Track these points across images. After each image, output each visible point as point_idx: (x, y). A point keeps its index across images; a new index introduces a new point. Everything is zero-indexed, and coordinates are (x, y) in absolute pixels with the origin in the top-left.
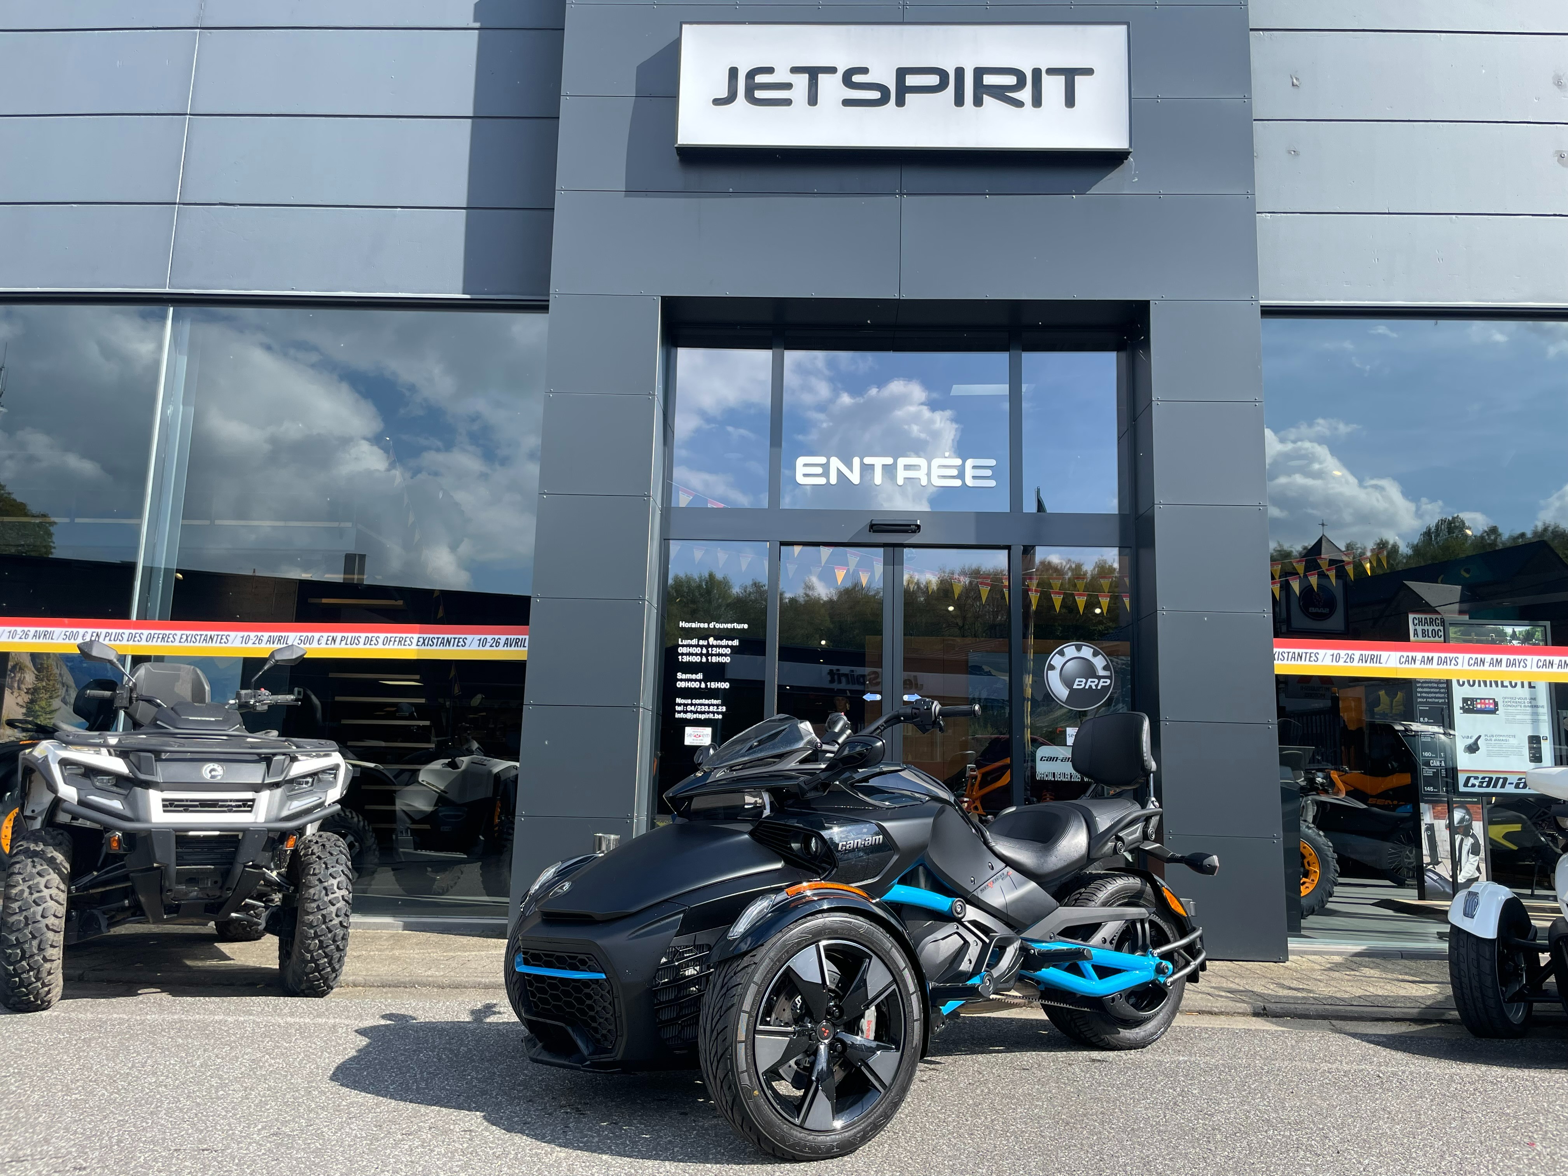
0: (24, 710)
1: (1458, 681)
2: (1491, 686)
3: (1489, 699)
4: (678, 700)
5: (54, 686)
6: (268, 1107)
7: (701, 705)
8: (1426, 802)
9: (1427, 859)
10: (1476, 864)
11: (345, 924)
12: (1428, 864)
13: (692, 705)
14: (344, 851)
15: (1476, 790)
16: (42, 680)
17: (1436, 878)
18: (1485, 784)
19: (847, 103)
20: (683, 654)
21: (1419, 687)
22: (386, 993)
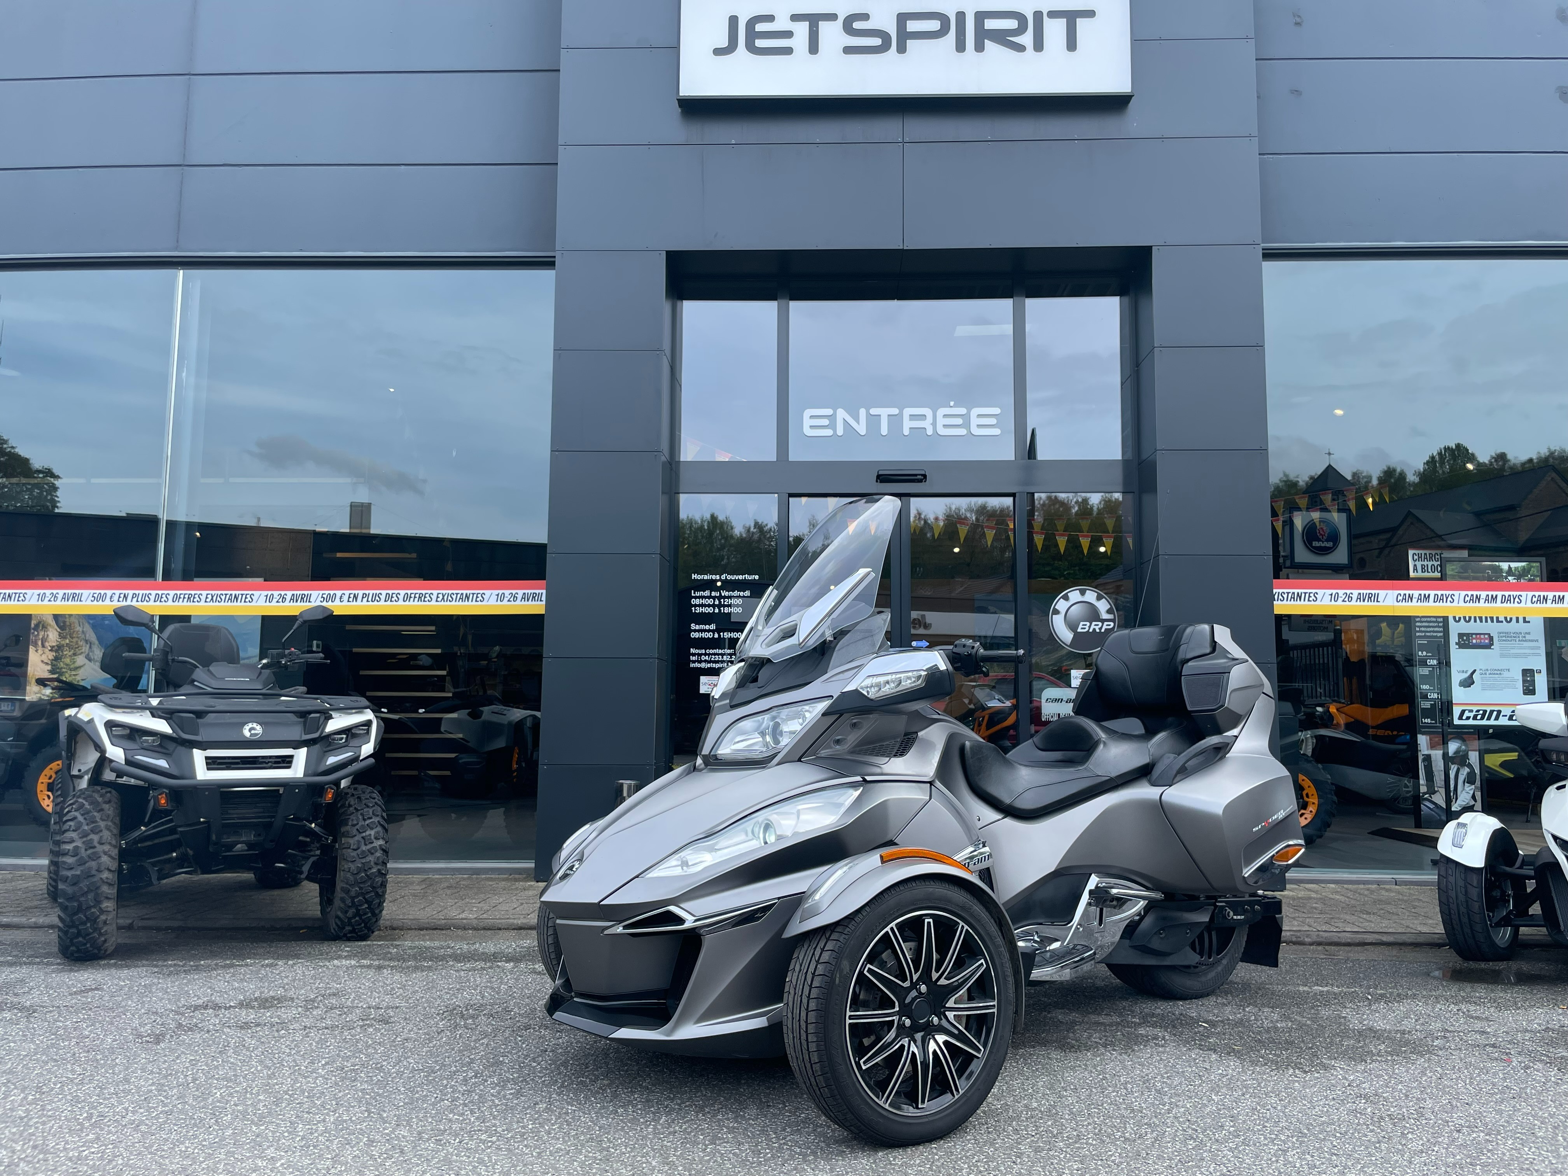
0: (49, 667)
1: (1454, 618)
2: (1486, 621)
3: (1484, 634)
4: (692, 651)
5: (77, 643)
6: (328, 1044)
7: (715, 654)
8: (1423, 733)
9: (1423, 789)
10: (1472, 792)
11: (383, 872)
12: (1425, 793)
13: (705, 654)
14: (379, 803)
15: (1471, 722)
16: (65, 638)
17: (1432, 806)
18: (1479, 717)
19: (848, 50)
20: (696, 606)
21: (1418, 622)
22: (424, 935)
